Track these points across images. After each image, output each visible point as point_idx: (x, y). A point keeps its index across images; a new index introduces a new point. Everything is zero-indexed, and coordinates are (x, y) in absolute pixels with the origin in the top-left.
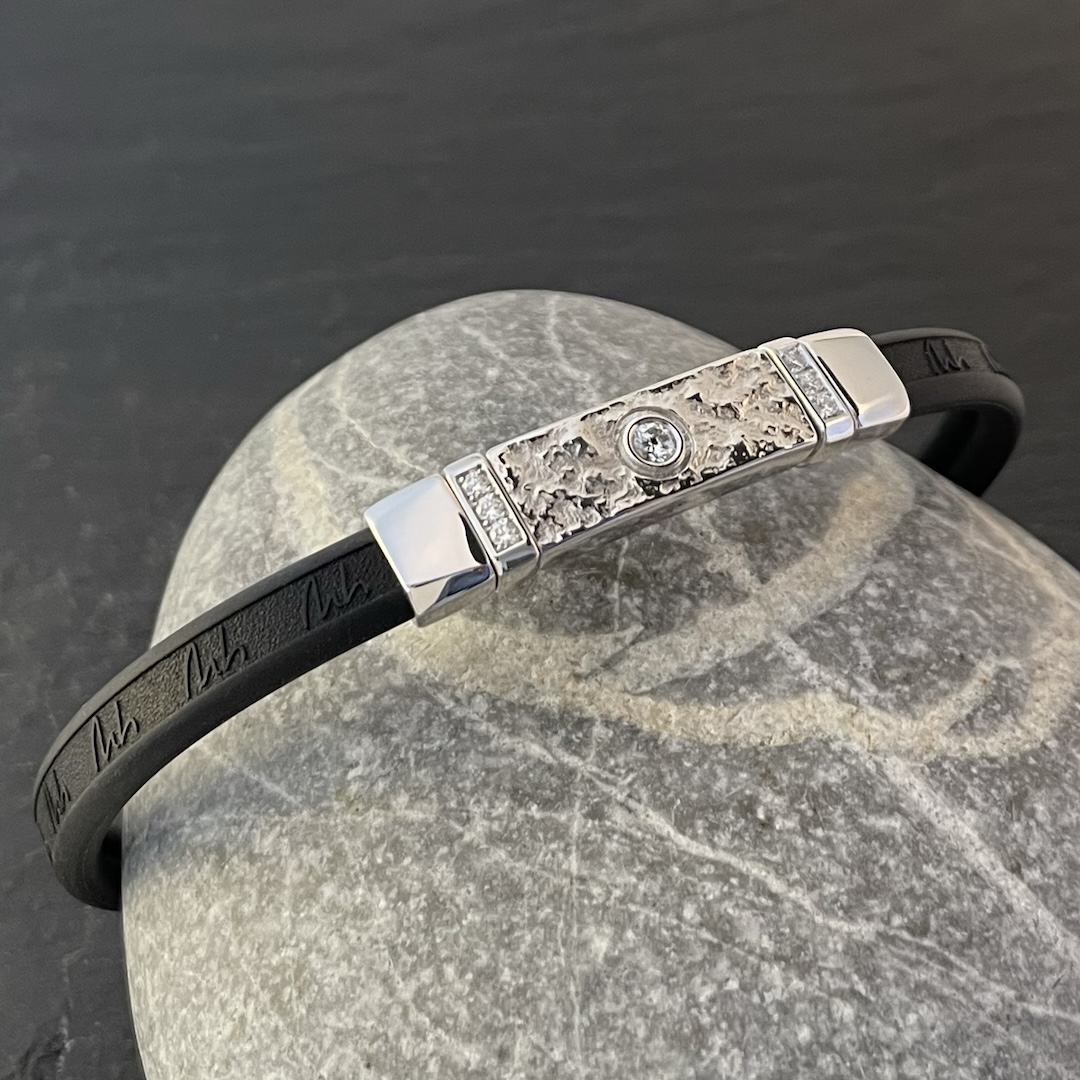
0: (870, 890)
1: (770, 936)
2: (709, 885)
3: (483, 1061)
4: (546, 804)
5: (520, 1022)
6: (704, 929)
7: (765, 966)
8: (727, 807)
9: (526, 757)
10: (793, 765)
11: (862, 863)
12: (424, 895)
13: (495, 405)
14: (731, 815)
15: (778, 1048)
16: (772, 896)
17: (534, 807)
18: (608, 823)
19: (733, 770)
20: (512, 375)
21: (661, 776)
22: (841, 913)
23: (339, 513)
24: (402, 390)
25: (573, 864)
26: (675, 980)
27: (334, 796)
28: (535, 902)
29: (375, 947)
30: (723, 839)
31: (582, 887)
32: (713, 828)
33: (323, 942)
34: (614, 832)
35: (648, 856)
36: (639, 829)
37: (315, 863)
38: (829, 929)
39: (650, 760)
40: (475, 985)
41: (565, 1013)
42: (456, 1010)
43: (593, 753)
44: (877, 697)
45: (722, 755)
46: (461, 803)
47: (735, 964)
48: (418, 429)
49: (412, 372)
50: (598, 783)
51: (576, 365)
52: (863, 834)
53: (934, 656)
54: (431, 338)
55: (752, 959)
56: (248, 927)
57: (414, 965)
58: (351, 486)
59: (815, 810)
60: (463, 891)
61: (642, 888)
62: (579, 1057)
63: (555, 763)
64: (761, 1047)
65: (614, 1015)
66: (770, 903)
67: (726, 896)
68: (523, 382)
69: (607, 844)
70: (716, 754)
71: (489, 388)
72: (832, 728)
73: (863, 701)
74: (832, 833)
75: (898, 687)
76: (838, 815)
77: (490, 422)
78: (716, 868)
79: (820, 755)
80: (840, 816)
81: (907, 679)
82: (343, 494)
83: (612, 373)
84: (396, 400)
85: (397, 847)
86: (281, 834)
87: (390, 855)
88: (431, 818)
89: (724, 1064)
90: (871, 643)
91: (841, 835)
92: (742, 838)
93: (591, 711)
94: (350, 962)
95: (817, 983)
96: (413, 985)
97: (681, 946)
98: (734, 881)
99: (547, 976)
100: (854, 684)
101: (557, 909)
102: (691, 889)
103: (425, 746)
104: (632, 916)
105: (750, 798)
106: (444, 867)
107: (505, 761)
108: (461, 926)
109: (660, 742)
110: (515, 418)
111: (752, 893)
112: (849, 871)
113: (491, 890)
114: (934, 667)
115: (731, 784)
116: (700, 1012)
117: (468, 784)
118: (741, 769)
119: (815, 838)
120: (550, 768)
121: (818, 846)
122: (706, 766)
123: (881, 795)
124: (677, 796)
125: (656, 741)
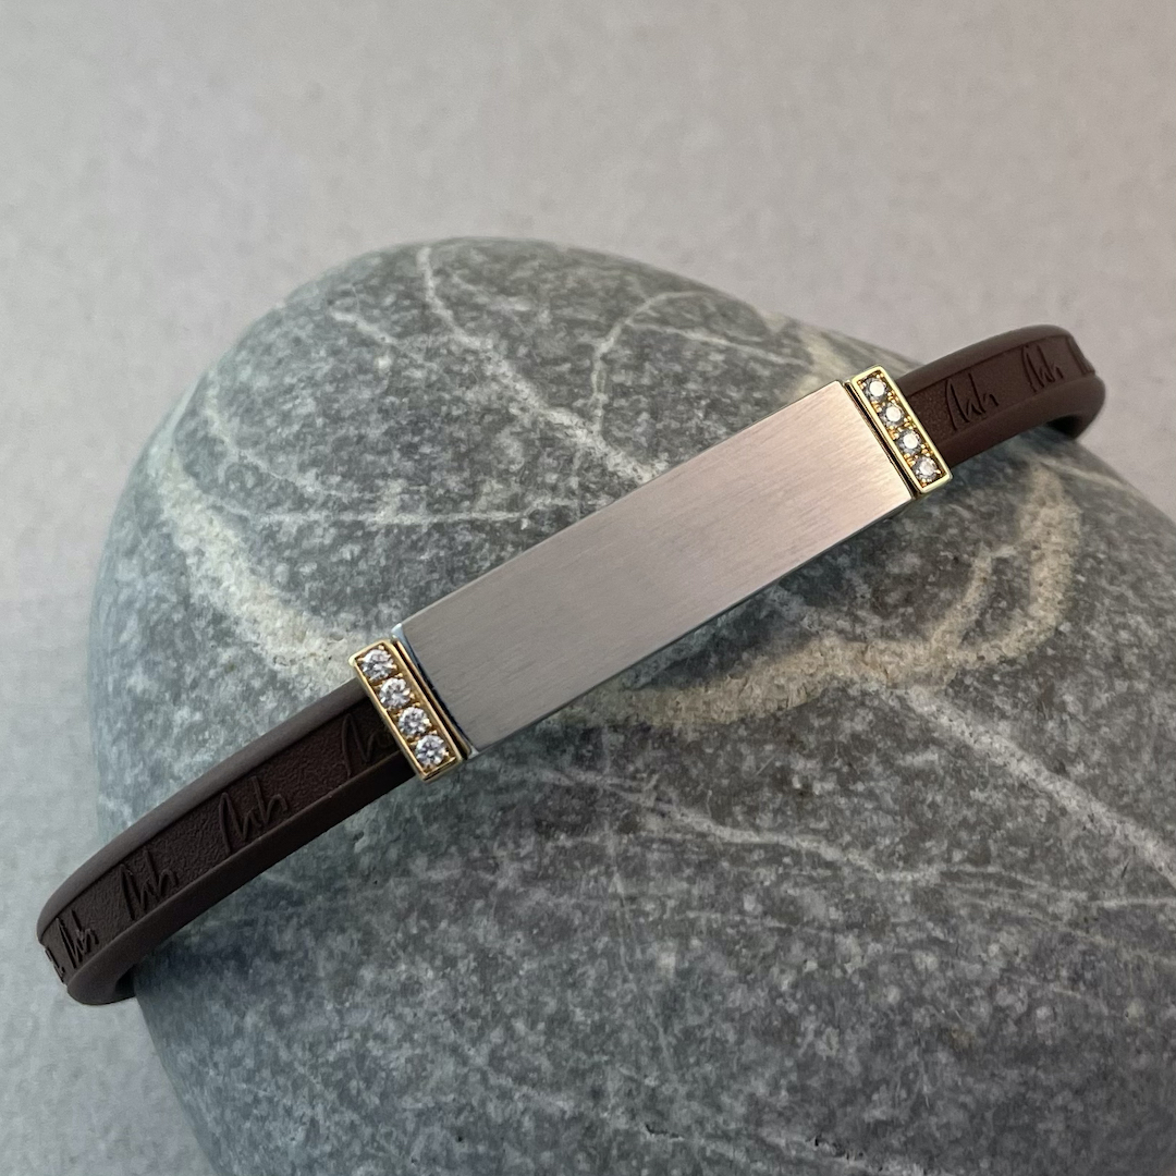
0: (924, 831)
1: (836, 906)
2: (763, 871)
3: (577, 1106)
4: (573, 830)
5: (605, 1058)
6: (769, 918)
7: (839, 938)
8: (761, 785)
9: (540, 786)
10: (816, 724)
11: (910, 806)
12: (472, 956)
13: (397, 402)
14: (766, 793)
15: (872, 1016)
16: (829, 865)
17: (563, 837)
18: (643, 834)
19: (758, 744)
20: (407, 361)
21: (685, 770)
22: (901, 864)
23: (260, 562)
24: (289, 406)
25: (619, 885)
26: (752, 976)
27: (346, 875)
28: (589, 934)
29: (435, 1019)
30: (765, 819)
31: (634, 907)
32: (752, 811)
33: (378, 1028)
34: (652, 841)
35: (694, 857)
36: (677, 831)
37: (345, 948)
38: (893, 883)
39: (670, 757)
40: (549, 1033)
41: (650, 1038)
42: (537, 1063)
43: (608, 763)
44: (882, 627)
45: (743, 732)
46: (484, 850)
47: (809, 943)
48: (321, 448)
49: (294, 381)
50: (622, 794)
51: (472, 333)
52: (903, 777)
53: (930, 567)
54: (303, 334)
55: (824, 935)
56: (292, 1029)
57: (481, 1028)
58: (264, 529)
59: (850, 765)
60: (512, 940)
61: (695, 891)
62: (674, 1077)
63: (572, 784)
64: (854, 1019)
65: (700, 1027)
66: (828, 873)
67: (782, 878)
68: (421, 367)
69: (649, 856)
70: (736, 732)
71: (386, 382)
72: (845, 672)
73: (870, 635)
74: (872, 784)
75: (901, 610)
76: (873, 762)
77: (398, 423)
78: (766, 852)
79: (841, 704)
80: (877, 764)
81: (908, 600)
82: (258, 538)
83: (514, 332)
84: (286, 418)
85: (428, 912)
86: (300, 927)
87: (424, 923)
88: (456, 873)
89: (821, 1046)
90: (863, 570)
91: (882, 783)
92: (784, 813)
93: (594, 719)
94: (412, 1040)
95: (894, 941)
96: (485, 1049)
97: (751, 940)
98: (787, 860)
99: (622, 1006)
100: (856, 619)
101: (615, 935)
102: (746, 880)
103: (430, 799)
104: (692, 923)
105: (782, 769)
106: (485, 921)
107: (518, 795)
108: (520, 977)
109: (675, 735)
110: (424, 412)
111: (808, 868)
112: (899, 818)
113: (541, 932)
114: (932, 579)
115: (759, 760)
116: (786, 1002)
117: (487, 829)
118: (766, 742)
119: (857, 794)
120: (568, 790)
121: (862, 801)
122: (729, 748)
123: (911, 730)
124: (707, 787)
125: (670, 734)
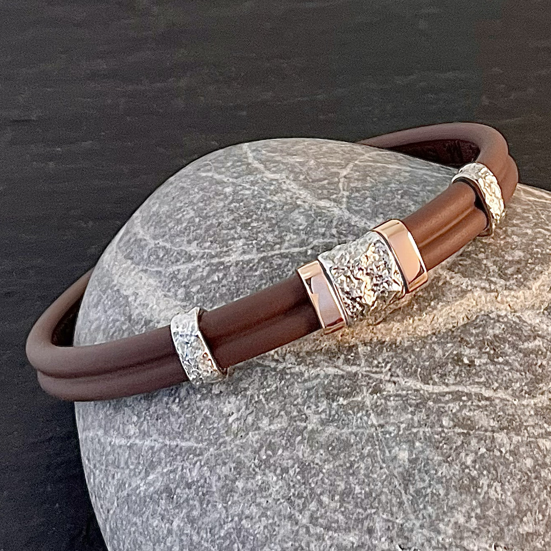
0: (538, 379)
1: (493, 419)
2: (451, 405)
3: (360, 538)
4: (347, 395)
5: (373, 511)
6: (457, 427)
7: (496, 435)
8: (447, 364)
9: (327, 376)
10: (474, 332)
11: (529, 367)
12: (296, 466)
13: (238, 205)
14: (450, 367)
15: (518, 474)
16: (487, 399)
17: (341, 399)
18: (385, 393)
19: (442, 344)
20: (241, 187)
21: (405, 360)
22: (527, 395)
24: (180, 215)
25: (373, 419)
26: (451, 458)
27: (225, 435)
28: (360, 446)
29: (278, 503)
30: (451, 379)
31: (383, 430)
32: (443, 376)
33: (247, 512)
34: (390, 396)
35: (414, 401)
36: (403, 390)
37: (227, 473)
38: (523, 405)
39: (395, 354)
40: (342, 501)
41: (397, 497)
42: (336, 518)
43: (363, 361)
44: (506, 285)
45: (434, 339)
46: (299, 411)
47: (480, 439)
48: (199, 231)
49: (182, 204)
50: (373, 375)
51: (274, 172)
52: (524, 353)
53: (529, 256)
54: (185, 185)
55: (488, 434)
57: (304, 503)
58: (171, 274)
59: (495, 350)
60: (318, 455)
61: (416, 419)
62: (412, 517)
63: (344, 373)
64: (509, 477)
65: (424, 488)
66: (488, 403)
67: (462, 408)
68: (249, 189)
69: (389, 403)
70: (431, 339)
71: (231, 198)
72: (488, 307)
73: (500, 289)
74: (507, 358)
75: (515, 276)
76: (507, 348)
77: (239, 214)
78: (452, 395)
79: (486, 322)
80: (509, 348)
81: (518, 271)
82: (167, 279)
83: (297, 170)
84: (179, 222)
85: (271, 446)
86: (201, 467)
87: (270, 452)
88: (285, 425)
89: (492, 492)
90: (492, 259)
91: (513, 357)
92: (461, 375)
93: (353, 341)
94: (267, 516)
95: (527, 435)
96: (307, 514)
97: (448, 440)
98: (464, 398)
99: (380, 482)
100: (491, 282)
101: (373, 445)
102: (442, 410)
103: (268, 390)
104: (416, 434)
105: (457, 355)
106: (302, 447)
107: (315, 382)
108: (323, 473)
109: (398, 344)
110: (252, 207)
111: (476, 401)
112: (523, 373)
113: (333, 449)
114: (531, 261)
115: (444, 352)
116: (470, 470)
117: (299, 400)
118: (448, 343)
119: (499, 363)
120: (343, 376)
121: (502, 366)
122: (427, 347)
123: (526, 331)
124: (417, 367)
125: (395, 344)
